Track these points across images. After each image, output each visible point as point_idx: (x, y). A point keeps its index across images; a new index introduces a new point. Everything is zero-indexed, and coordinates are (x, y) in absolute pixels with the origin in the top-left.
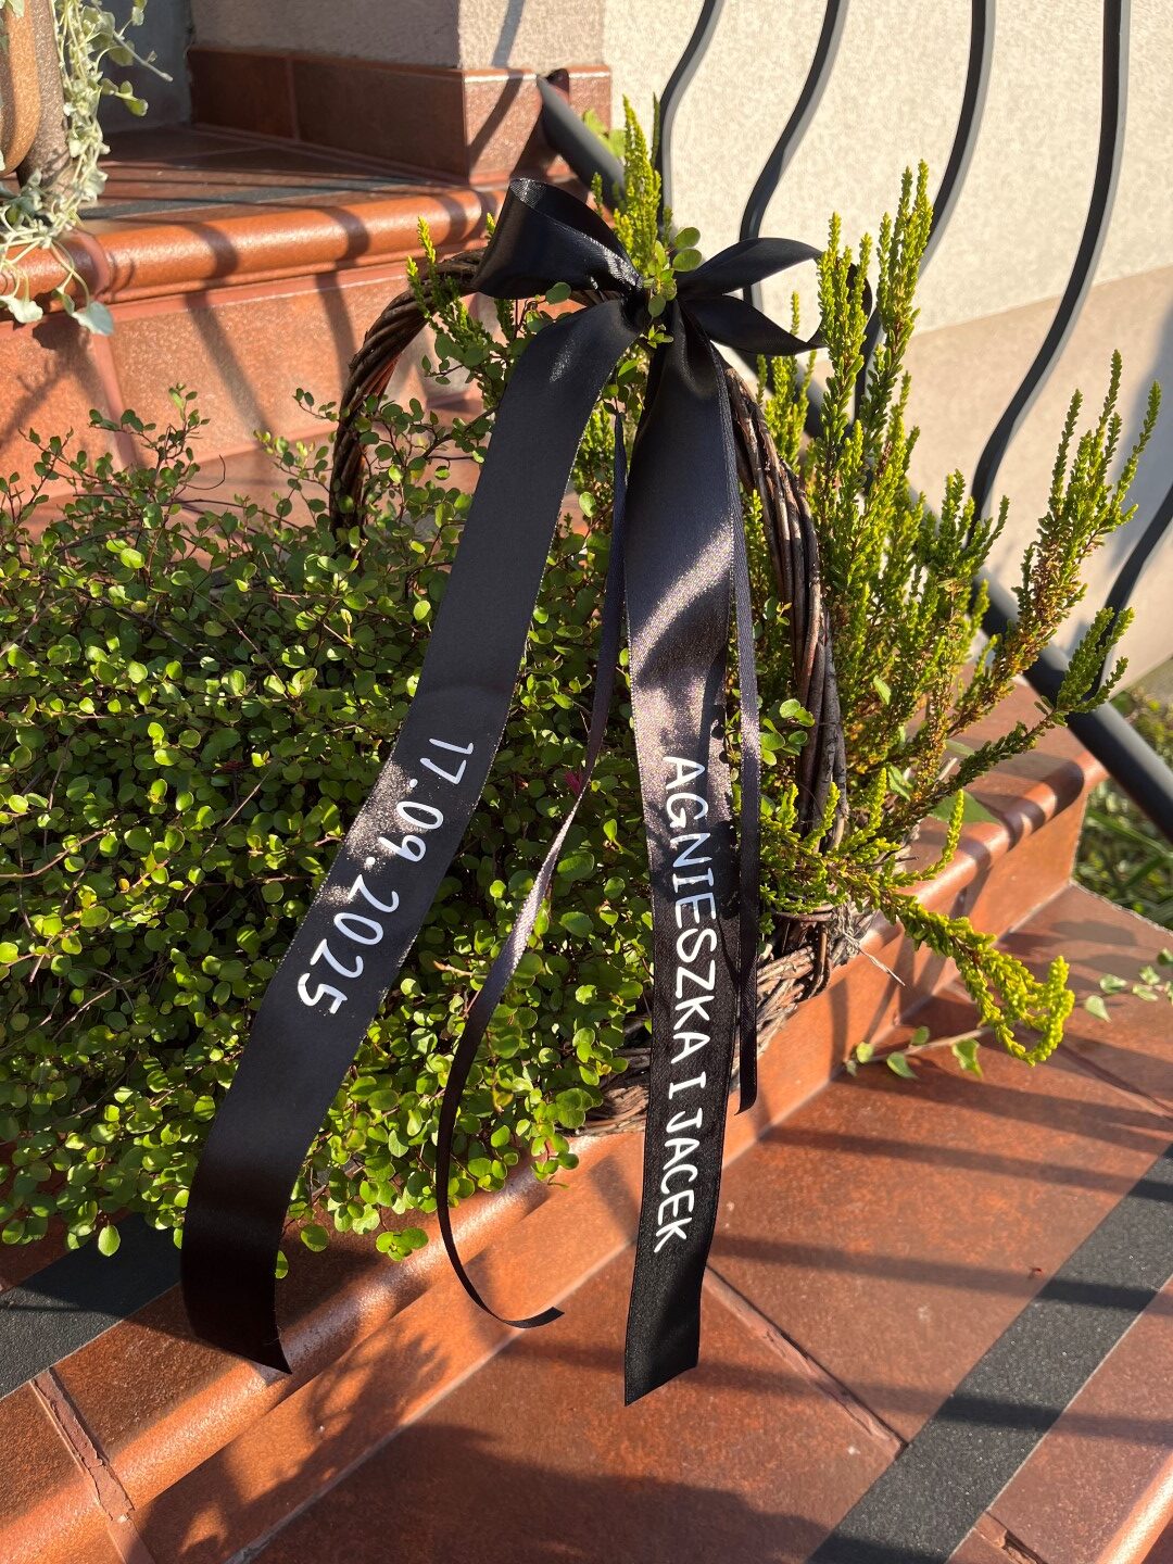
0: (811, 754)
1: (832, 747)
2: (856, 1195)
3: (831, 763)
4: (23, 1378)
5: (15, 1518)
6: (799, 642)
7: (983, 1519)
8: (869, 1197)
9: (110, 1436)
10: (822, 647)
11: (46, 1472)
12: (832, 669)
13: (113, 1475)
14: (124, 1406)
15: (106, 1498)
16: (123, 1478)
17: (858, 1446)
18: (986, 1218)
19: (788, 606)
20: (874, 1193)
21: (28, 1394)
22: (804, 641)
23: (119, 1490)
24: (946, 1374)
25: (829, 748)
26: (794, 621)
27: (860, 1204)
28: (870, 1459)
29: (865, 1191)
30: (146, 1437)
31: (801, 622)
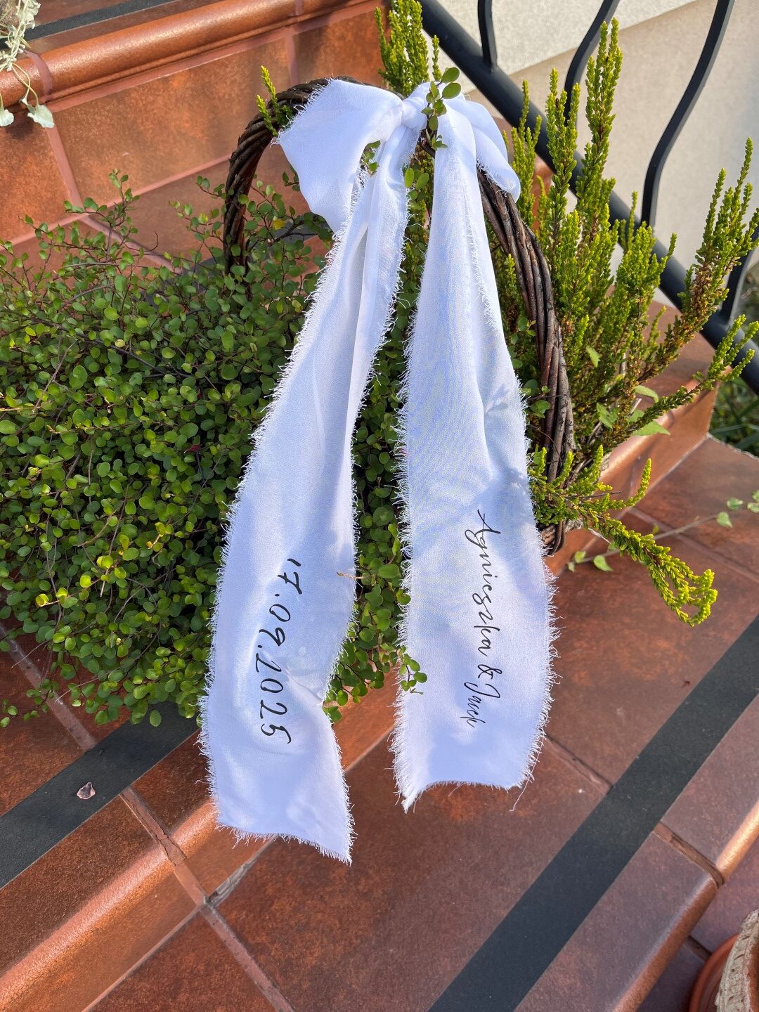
0: (551, 415)
1: (564, 410)
2: (577, 644)
3: (564, 419)
4: (115, 793)
5: (124, 871)
6: (542, 346)
7: (659, 826)
8: (585, 645)
9: (169, 821)
10: (556, 349)
11: (137, 845)
12: (563, 361)
13: (173, 843)
14: (175, 804)
15: (172, 856)
16: (180, 843)
17: (584, 788)
18: (656, 654)
19: (534, 322)
20: (587, 642)
21: (120, 802)
22: (545, 347)
23: (178, 851)
24: (634, 746)
25: (562, 410)
26: (538, 333)
27: (580, 650)
28: (591, 795)
29: (582, 642)
30: (189, 820)
31: (542, 334)
